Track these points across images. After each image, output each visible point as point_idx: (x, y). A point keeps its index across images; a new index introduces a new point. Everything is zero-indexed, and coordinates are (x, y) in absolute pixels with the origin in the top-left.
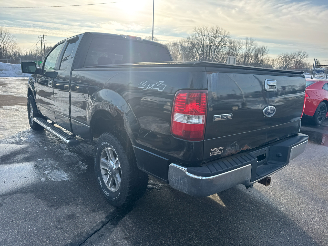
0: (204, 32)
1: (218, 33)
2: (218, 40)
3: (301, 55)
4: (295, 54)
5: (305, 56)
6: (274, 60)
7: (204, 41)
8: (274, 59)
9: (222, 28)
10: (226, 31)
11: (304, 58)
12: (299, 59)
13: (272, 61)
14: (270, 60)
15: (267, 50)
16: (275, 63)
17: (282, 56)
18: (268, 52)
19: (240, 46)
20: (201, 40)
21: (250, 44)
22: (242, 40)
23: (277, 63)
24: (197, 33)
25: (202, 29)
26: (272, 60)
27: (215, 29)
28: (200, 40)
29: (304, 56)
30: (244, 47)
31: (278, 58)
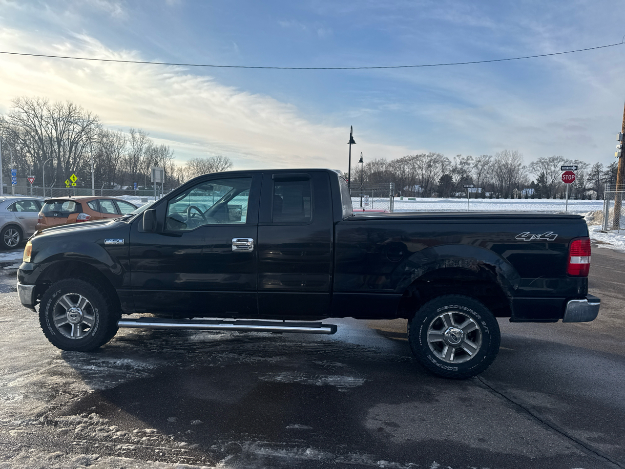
0: (40, 110)
1: (72, 115)
2: (75, 130)
3: (222, 163)
4: (213, 161)
5: (228, 164)
6: (183, 169)
7: (43, 129)
8: (181, 169)
9: (80, 107)
10: (91, 113)
11: (227, 167)
12: (221, 169)
13: (179, 172)
14: (175, 171)
15: (170, 152)
16: (185, 174)
17: (195, 164)
18: (173, 157)
19: (122, 144)
20: (35, 126)
21: (139, 141)
22: (123, 133)
23: (187, 174)
24: (23, 111)
25: (35, 105)
26: (178, 170)
27: (66, 106)
28: (33, 126)
29: (226, 164)
30: (128, 145)
31: (187, 166)
